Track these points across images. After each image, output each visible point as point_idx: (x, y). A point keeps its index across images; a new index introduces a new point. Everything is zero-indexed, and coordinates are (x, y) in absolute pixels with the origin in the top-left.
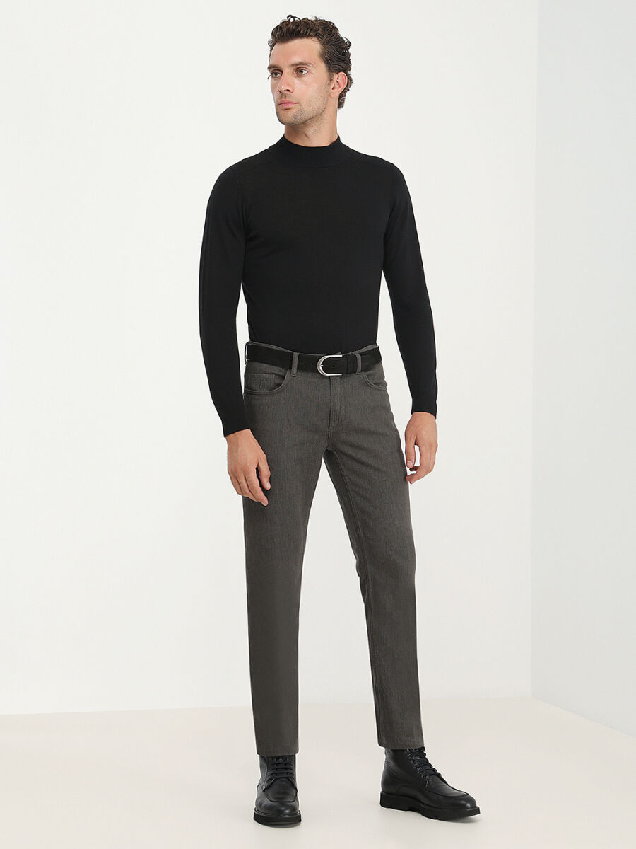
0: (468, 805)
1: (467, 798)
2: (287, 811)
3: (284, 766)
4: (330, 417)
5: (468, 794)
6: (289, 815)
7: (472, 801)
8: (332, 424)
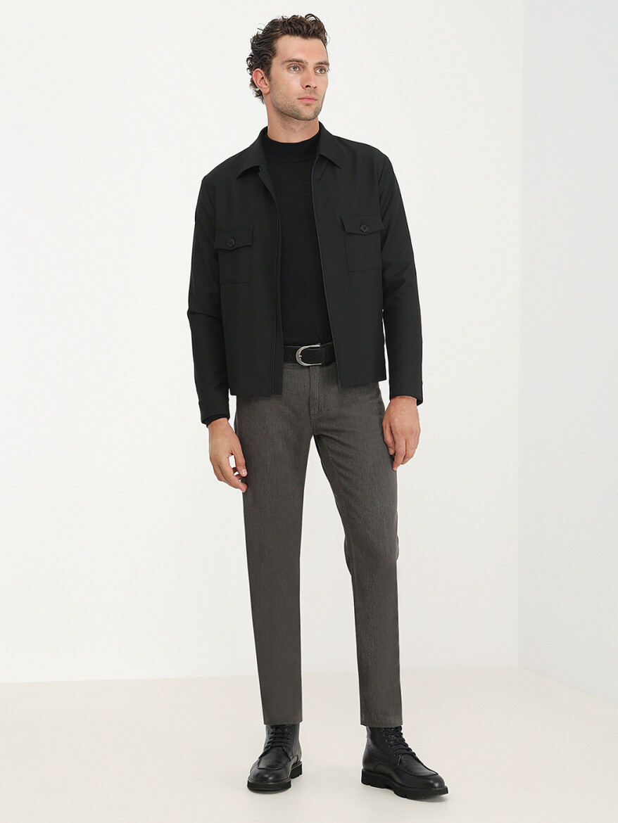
0: (437, 785)
1: (435, 777)
2: (270, 778)
3: (281, 736)
4: (309, 403)
5: (437, 774)
6: (272, 781)
7: (441, 781)
8: (313, 411)
